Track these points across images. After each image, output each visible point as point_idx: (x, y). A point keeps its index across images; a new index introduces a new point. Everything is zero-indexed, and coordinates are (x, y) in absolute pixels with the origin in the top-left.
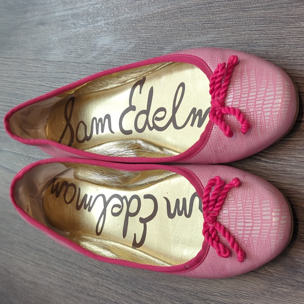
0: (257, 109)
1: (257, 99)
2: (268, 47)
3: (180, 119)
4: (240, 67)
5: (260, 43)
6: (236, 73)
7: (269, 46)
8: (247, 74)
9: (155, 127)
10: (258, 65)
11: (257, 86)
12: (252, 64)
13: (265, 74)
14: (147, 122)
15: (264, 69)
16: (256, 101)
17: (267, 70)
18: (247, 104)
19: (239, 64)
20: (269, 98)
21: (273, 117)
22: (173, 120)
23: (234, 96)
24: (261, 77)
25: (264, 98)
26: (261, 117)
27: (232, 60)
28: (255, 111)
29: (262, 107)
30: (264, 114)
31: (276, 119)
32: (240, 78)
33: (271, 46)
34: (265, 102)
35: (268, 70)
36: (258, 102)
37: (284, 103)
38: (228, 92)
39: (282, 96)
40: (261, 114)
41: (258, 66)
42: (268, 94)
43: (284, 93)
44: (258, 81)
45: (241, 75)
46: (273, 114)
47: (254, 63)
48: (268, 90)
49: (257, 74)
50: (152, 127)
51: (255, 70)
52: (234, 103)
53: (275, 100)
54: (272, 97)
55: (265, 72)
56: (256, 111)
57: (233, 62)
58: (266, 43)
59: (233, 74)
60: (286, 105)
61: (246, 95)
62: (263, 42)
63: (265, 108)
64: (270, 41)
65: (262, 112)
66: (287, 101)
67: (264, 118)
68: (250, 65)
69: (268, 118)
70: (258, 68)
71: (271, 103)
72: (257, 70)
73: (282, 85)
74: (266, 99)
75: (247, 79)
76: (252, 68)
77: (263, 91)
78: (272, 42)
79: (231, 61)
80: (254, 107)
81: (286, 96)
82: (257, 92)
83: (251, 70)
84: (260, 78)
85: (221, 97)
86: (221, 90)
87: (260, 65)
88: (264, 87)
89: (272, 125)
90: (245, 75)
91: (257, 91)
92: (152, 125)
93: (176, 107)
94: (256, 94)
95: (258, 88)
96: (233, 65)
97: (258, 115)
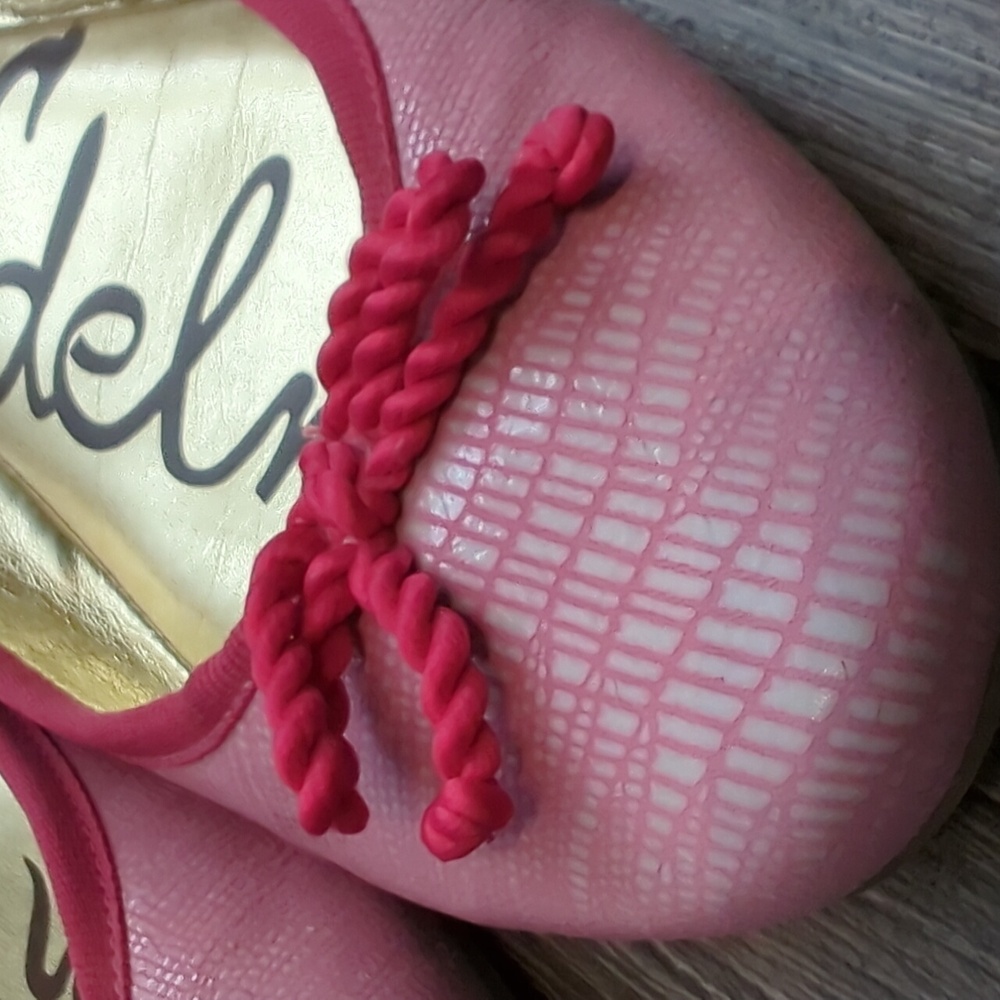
0: (611, 687)
1: (641, 602)
2: (946, 93)
4: (613, 230)
5: (893, 25)
6: (560, 281)
7: (955, 83)
8: (639, 330)
10: (761, 271)
11: (677, 473)
12: (711, 245)
13: (784, 388)
15: (797, 336)
16: (625, 608)
17: (810, 355)
18: (550, 605)
19: (611, 202)
20: (739, 638)
21: (719, 813)
23: (476, 488)
24: (736, 408)
25: (697, 617)
26: (620, 763)
27: (556, 151)
28: (589, 696)
29: (654, 687)
30: (652, 755)
31: (734, 841)
32: (571, 337)
33: (970, 92)
34: (693, 662)
35: (823, 359)
36: (634, 631)
37: (840, 738)
38: (452, 426)
39: (853, 666)
40: (631, 743)
41: (751, 285)
42: (738, 596)
43: (879, 641)
44: (699, 440)
45: (589, 311)
46: (728, 790)
47: (739, 236)
48: (750, 559)
49: (720, 357)
50: (50, 399)
51: (715, 320)
52: (461, 548)
53: (776, 682)
54: (764, 644)
55: (788, 372)
56: (601, 698)
57: (556, 170)
58: (942, 49)
59: (537, 280)
60: (860, 756)
61: (569, 524)
62: (920, 29)
63: (676, 711)
64: (974, 40)
65: (645, 736)
66: (876, 728)
67: (645, 784)
68: (696, 251)
69: (673, 801)
70: (744, 301)
71: (732, 691)
72: (731, 316)
73: (888, 561)
74: (712, 631)
75: (619, 376)
76: (698, 283)
77: (710, 549)
78: (985, 53)
79: (545, 152)
80: (597, 662)
81: (885, 677)
82: (657, 531)
83: (685, 300)
84: (727, 406)
85: (391, 445)
86: (398, 386)
87: (777, 280)
88: (724, 515)
89: (688, 868)
90: (618, 327)
91: (662, 522)
92: (46, 386)
94: (650, 548)
95: (680, 506)
96: (550, 199)
97: (607, 735)
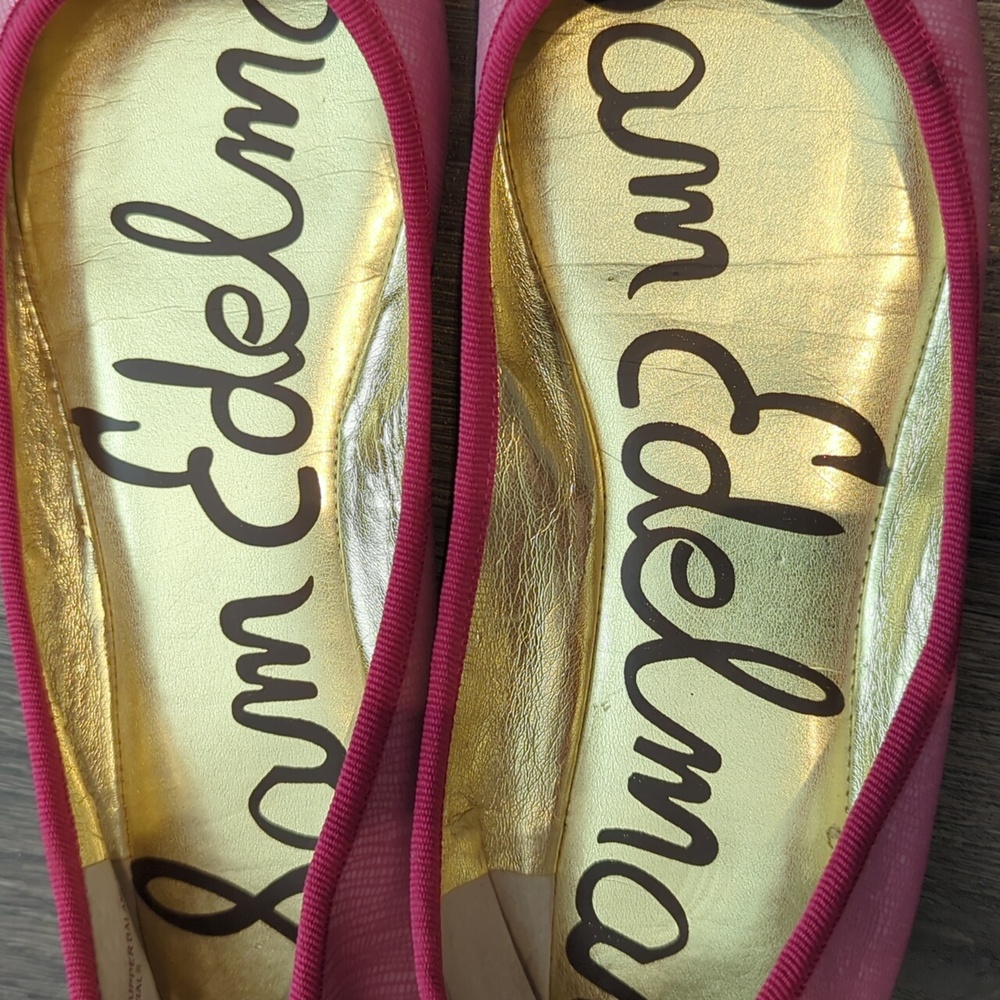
3: (260, 214)
9: (288, 340)
14: (265, 385)
22: (260, 250)
50: (289, 354)
92: (280, 359)
93: (209, 241)
